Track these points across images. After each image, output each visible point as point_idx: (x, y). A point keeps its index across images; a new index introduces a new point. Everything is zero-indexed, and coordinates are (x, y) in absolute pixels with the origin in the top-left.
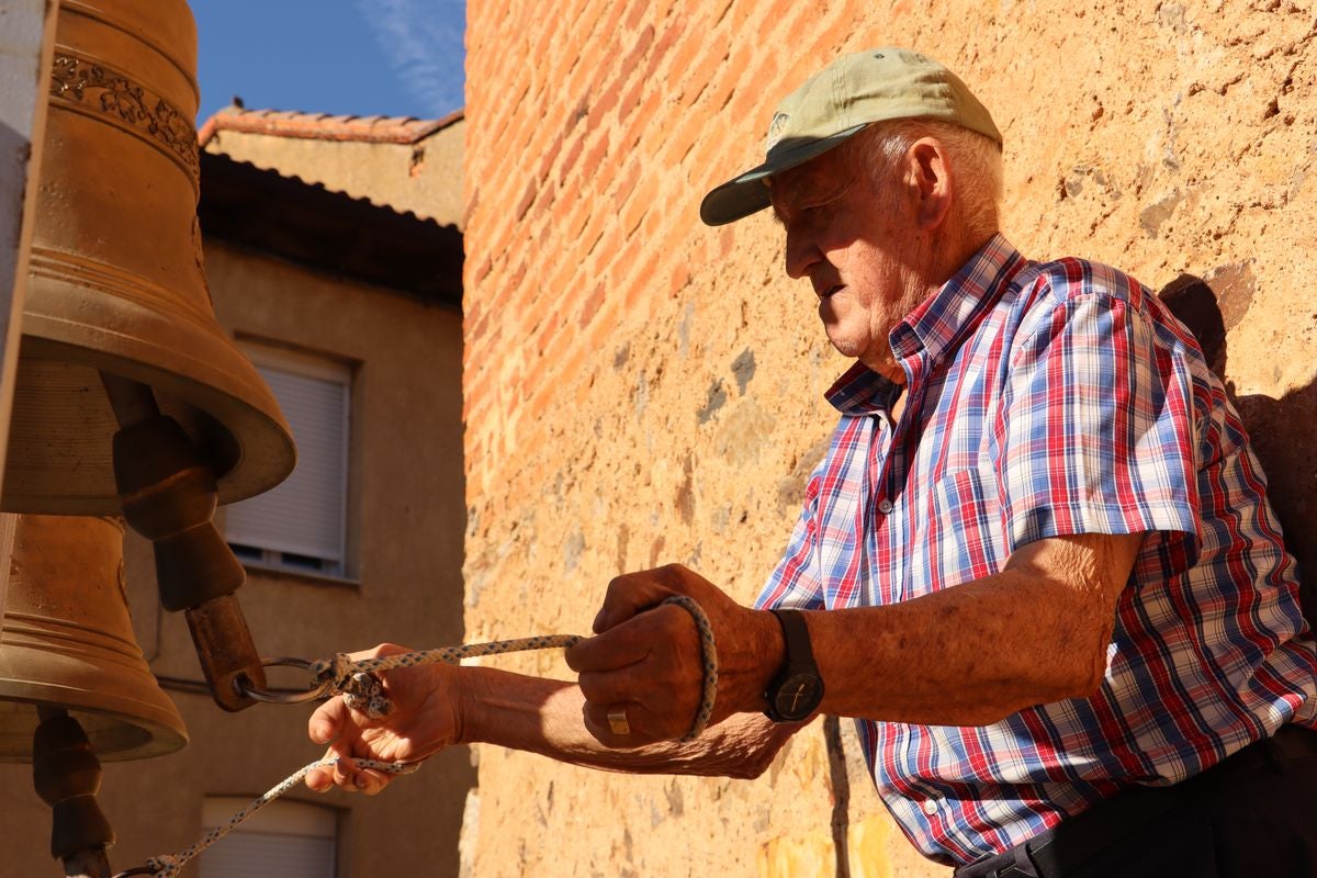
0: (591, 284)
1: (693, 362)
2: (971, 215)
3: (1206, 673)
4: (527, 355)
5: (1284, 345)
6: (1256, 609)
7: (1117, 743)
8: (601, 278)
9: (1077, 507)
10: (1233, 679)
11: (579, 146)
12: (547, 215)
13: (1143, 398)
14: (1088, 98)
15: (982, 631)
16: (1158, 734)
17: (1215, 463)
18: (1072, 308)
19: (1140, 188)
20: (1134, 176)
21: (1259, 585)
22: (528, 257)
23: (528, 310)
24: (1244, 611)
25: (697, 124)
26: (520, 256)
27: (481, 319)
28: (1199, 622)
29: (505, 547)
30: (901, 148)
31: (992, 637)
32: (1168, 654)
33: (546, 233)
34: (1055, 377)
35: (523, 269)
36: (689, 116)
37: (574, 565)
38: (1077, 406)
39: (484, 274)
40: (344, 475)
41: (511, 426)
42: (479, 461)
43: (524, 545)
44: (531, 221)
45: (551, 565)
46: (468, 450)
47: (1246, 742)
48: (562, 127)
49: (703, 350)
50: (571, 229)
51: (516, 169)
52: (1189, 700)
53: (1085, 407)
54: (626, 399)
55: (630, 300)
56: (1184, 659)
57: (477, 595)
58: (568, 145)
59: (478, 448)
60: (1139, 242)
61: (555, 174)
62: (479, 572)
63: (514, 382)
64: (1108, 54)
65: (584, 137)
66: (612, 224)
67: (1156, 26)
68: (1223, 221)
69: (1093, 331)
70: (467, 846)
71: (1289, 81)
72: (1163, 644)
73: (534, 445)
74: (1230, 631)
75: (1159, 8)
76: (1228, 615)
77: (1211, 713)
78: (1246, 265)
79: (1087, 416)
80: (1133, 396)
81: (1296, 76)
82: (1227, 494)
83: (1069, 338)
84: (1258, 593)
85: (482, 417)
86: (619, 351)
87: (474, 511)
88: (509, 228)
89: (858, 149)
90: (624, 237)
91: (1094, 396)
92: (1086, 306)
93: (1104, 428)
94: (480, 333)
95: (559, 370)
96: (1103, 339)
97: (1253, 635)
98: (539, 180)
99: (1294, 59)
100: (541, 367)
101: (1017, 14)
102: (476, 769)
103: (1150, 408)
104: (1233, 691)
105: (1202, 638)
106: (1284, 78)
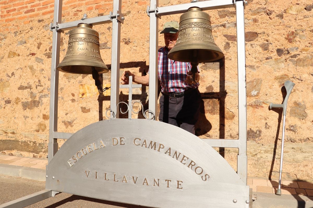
0: (29, 8)
8: (33, 8)
23: (4, 5)
45: (12, 43)
54: (41, 27)
55: (45, 14)
86: (40, 20)
90: (41, 5)
95: (16, 17)
100: (9, 15)
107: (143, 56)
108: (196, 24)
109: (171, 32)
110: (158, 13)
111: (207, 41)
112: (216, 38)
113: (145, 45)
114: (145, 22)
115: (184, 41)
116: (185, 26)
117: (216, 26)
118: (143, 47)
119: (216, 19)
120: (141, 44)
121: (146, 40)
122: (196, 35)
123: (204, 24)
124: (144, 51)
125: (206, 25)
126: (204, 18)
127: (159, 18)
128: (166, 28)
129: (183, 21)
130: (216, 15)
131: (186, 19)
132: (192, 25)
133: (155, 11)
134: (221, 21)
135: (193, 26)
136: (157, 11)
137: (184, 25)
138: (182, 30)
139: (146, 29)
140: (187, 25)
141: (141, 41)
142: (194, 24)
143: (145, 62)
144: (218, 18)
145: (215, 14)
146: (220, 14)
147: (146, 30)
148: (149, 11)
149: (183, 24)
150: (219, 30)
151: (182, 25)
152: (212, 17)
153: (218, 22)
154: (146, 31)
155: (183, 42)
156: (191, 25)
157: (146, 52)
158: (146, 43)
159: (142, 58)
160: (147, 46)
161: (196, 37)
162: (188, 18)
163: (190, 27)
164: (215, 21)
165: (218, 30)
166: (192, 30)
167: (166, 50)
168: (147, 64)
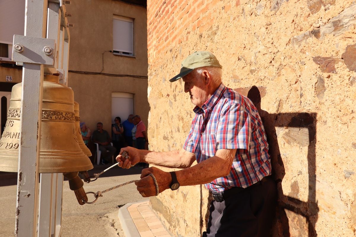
0: (166, 35)
1: (182, 58)
2: (215, 81)
3: (252, 168)
4: (157, 42)
5: (270, 105)
6: (261, 156)
7: (237, 179)
8: (168, 34)
9: (227, 144)
10: (256, 169)
11: (164, 9)
12: (160, 19)
13: (241, 123)
14: (243, 44)
15: (207, 170)
16: (243, 178)
17: (255, 131)
18: (231, 106)
19: (250, 64)
20: (250, 62)
21: (261, 152)
22: (157, 24)
23: (157, 34)
24: (259, 156)
25: (183, 14)
26: (156, 24)
27: (150, 32)
28: (251, 159)
29: (154, 73)
30: (201, 72)
31: (209, 171)
32: (245, 165)
33: (159, 22)
34: (226, 119)
35: (156, 27)
36: (181, 12)
37: (164, 82)
38: (229, 125)
39: (150, 24)
40: (132, 38)
41: (155, 53)
42: (150, 57)
43: (157, 75)
44: (157, 18)
45: (161, 81)
46: (148, 54)
47: (257, 182)
48: (162, 4)
49: (183, 56)
50: (163, 23)
51: (155, 8)
52: (248, 173)
53: (230, 125)
54: (172, 58)
55: (173, 41)
56: (248, 166)
57: (150, 80)
58: (163, 7)
59: (150, 54)
60: (250, 74)
61: (161, 12)
62: (150, 76)
63: (155, 46)
64: (247, 38)
65: (165, 7)
66: (170, 26)
67: (254, 37)
68: (263, 78)
69: (234, 110)
70: (149, 120)
71: (274, 59)
72: (245, 163)
73: (158, 59)
74: (256, 160)
75: (255, 33)
76: (256, 157)
77: (252, 175)
78: (265, 88)
79: (231, 126)
80: (239, 122)
81: (275, 58)
82: (257, 136)
83: (229, 112)
84: (261, 154)
85: (150, 49)
86: (171, 49)
87: (149, 65)
88: (154, 18)
89: (194, 72)
90: (171, 29)
91: (232, 123)
92: (233, 106)
93: (233, 129)
94: (150, 34)
95: (162, 47)
96: (235, 112)
97: (260, 161)
98: (158, 11)
99: (275, 55)
100: (159, 45)
101: (233, 22)
102: (150, 107)
103: (242, 124)
104: (256, 172)
105: (251, 162)
106: (273, 58)
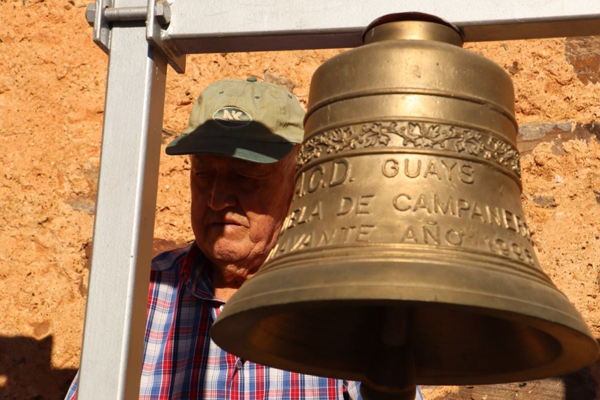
107: (36, 299)
108: (417, 131)
109: (241, 154)
110: (164, 34)
111: (488, 249)
112: (548, 212)
113: (58, 222)
114: (69, 70)
115: (333, 237)
116: (340, 142)
117: (549, 129)
118: (41, 239)
119: (548, 85)
120: (30, 214)
121: (67, 187)
122: (413, 203)
123: (469, 135)
124: (42, 264)
125: (484, 139)
126: (470, 95)
127: (169, 67)
128: (211, 125)
129: (329, 102)
130: (554, 57)
131: (352, 92)
132: (393, 136)
133: (151, 22)
134: (581, 103)
135: (397, 141)
136: (162, 22)
137: (336, 128)
138: (324, 168)
139: (72, 115)
140: (355, 130)
141: (33, 195)
142: (403, 129)
143: (49, 340)
144: (565, 77)
145: (544, 53)
146: (583, 51)
147: (71, 122)
148: (108, 12)
149: (330, 125)
150: (571, 159)
151: (321, 133)
152: (525, 70)
153: (565, 105)
154: (74, 127)
155: (321, 243)
156: (383, 139)
157: (62, 273)
158: (66, 208)
159: (25, 312)
160: (70, 229)
161: (410, 220)
162: (369, 89)
163: (378, 147)
164: (543, 98)
165: (559, 158)
166: (390, 171)
167: (198, 272)
168: (59, 360)
